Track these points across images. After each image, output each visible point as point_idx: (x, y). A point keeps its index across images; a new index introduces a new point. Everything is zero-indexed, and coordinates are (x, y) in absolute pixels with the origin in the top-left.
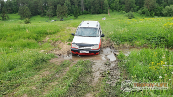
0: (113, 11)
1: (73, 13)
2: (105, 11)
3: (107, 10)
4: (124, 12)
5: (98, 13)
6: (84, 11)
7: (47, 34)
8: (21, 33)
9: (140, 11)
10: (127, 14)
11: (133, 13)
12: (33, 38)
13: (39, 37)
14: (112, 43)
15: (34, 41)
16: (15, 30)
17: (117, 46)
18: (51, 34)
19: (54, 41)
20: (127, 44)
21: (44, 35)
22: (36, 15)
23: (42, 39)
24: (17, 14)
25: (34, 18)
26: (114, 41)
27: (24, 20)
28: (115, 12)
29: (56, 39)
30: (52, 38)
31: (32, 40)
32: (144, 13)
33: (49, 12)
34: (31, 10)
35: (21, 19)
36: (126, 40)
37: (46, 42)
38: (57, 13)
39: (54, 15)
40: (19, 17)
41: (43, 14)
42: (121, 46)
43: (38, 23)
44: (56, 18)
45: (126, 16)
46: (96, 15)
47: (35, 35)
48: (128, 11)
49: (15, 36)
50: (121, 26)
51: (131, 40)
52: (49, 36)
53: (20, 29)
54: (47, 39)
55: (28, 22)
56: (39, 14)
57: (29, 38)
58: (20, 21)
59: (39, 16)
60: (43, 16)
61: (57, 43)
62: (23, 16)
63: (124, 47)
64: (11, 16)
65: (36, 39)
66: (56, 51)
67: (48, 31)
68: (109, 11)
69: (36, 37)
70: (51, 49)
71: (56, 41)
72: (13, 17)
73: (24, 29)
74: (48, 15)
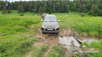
0: (72, 12)
1: (48, 11)
2: (67, 11)
3: (68, 11)
4: (78, 12)
5: (63, 12)
6: (55, 11)
7: (32, 23)
8: (16, 22)
9: (88, 12)
10: (80, 14)
11: (84, 13)
12: (24, 25)
13: (27, 25)
14: (75, 32)
15: (24, 27)
16: (13, 19)
17: (78, 35)
18: (35, 23)
19: (37, 28)
20: (85, 34)
21: (31, 24)
22: (27, 11)
23: (29, 26)
24: (16, 10)
25: (26, 13)
26: (76, 31)
27: (20, 14)
28: (73, 12)
29: (38, 27)
30: (35, 26)
31: (23, 27)
32: (90, 14)
33: (34, 10)
34: (24, 8)
35: (18, 13)
36: (84, 31)
37: (31, 28)
38: (39, 11)
39: (37, 12)
40: (18, 12)
41: (31, 11)
42: (81, 35)
43: (28, 16)
44: (38, 14)
45: (80, 15)
46: (62, 14)
47: (25, 24)
48: (81, 12)
49: (13, 23)
50: (79, 21)
51: (87, 31)
52: (34, 24)
53: (16, 19)
54: (33, 26)
55: (22, 15)
56: (29, 11)
57: (21, 25)
58: (18, 14)
59: (29, 12)
60: (31, 12)
61: (38, 30)
62: (20, 11)
63: (83, 36)
64: (13, 11)
65: (26, 26)
66: (38, 35)
67: (33, 22)
68: (70, 11)
69: (26, 25)
70: (34, 33)
71: (38, 28)
72: (14, 12)
73: (19, 19)
74: (34, 12)
